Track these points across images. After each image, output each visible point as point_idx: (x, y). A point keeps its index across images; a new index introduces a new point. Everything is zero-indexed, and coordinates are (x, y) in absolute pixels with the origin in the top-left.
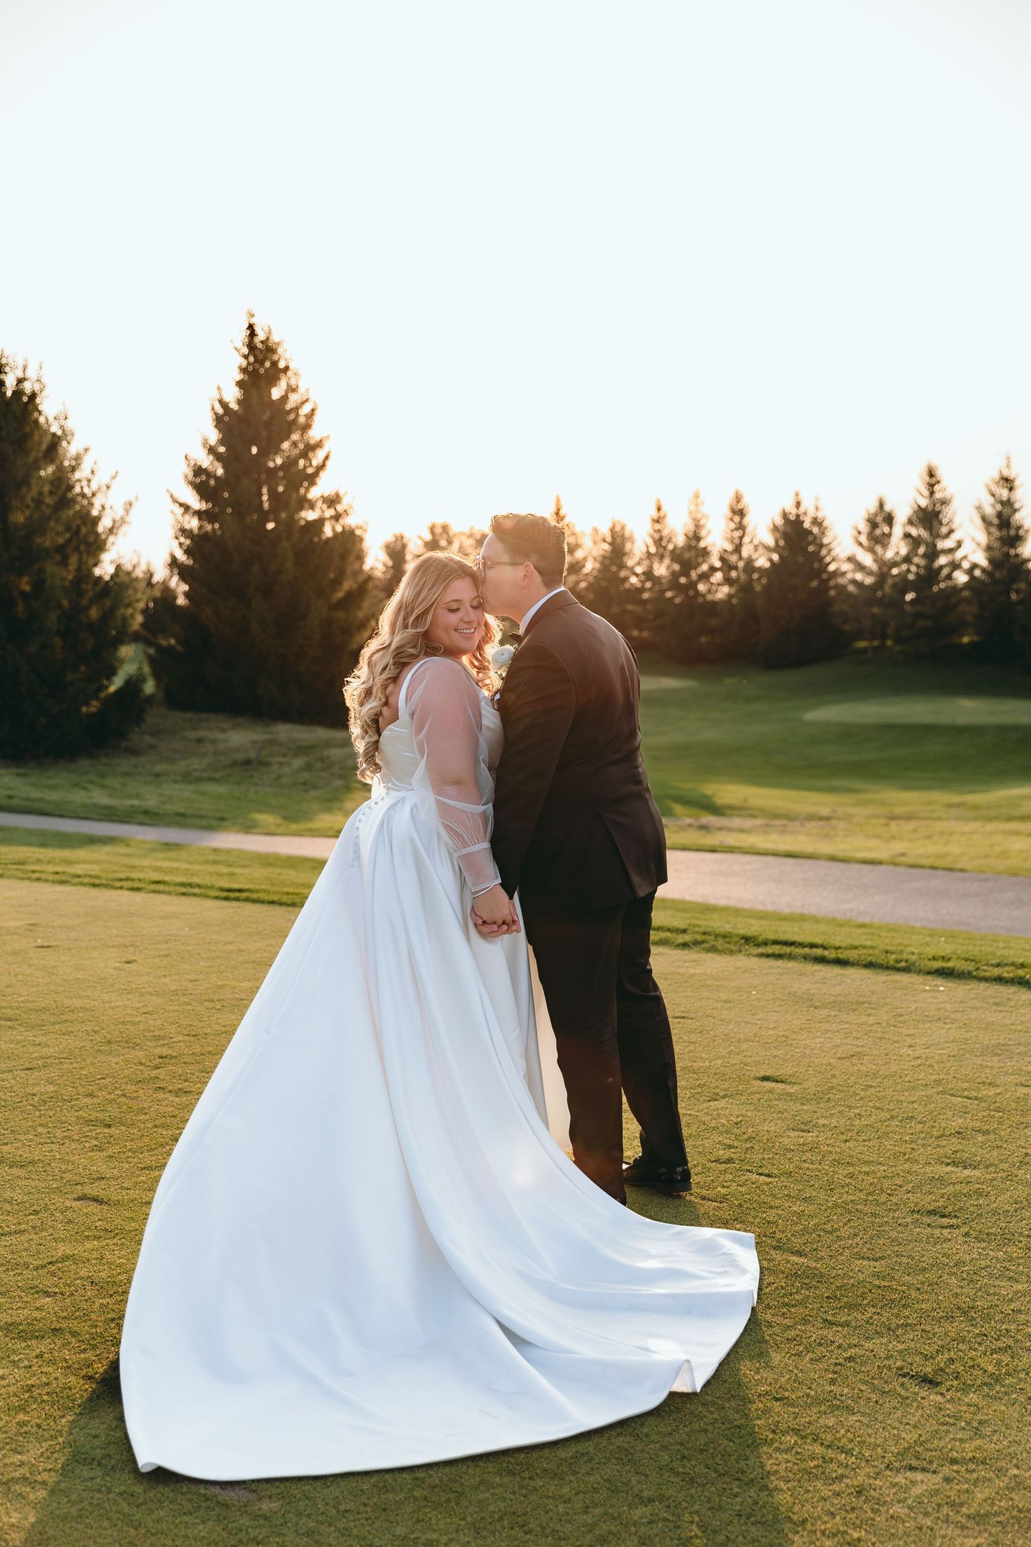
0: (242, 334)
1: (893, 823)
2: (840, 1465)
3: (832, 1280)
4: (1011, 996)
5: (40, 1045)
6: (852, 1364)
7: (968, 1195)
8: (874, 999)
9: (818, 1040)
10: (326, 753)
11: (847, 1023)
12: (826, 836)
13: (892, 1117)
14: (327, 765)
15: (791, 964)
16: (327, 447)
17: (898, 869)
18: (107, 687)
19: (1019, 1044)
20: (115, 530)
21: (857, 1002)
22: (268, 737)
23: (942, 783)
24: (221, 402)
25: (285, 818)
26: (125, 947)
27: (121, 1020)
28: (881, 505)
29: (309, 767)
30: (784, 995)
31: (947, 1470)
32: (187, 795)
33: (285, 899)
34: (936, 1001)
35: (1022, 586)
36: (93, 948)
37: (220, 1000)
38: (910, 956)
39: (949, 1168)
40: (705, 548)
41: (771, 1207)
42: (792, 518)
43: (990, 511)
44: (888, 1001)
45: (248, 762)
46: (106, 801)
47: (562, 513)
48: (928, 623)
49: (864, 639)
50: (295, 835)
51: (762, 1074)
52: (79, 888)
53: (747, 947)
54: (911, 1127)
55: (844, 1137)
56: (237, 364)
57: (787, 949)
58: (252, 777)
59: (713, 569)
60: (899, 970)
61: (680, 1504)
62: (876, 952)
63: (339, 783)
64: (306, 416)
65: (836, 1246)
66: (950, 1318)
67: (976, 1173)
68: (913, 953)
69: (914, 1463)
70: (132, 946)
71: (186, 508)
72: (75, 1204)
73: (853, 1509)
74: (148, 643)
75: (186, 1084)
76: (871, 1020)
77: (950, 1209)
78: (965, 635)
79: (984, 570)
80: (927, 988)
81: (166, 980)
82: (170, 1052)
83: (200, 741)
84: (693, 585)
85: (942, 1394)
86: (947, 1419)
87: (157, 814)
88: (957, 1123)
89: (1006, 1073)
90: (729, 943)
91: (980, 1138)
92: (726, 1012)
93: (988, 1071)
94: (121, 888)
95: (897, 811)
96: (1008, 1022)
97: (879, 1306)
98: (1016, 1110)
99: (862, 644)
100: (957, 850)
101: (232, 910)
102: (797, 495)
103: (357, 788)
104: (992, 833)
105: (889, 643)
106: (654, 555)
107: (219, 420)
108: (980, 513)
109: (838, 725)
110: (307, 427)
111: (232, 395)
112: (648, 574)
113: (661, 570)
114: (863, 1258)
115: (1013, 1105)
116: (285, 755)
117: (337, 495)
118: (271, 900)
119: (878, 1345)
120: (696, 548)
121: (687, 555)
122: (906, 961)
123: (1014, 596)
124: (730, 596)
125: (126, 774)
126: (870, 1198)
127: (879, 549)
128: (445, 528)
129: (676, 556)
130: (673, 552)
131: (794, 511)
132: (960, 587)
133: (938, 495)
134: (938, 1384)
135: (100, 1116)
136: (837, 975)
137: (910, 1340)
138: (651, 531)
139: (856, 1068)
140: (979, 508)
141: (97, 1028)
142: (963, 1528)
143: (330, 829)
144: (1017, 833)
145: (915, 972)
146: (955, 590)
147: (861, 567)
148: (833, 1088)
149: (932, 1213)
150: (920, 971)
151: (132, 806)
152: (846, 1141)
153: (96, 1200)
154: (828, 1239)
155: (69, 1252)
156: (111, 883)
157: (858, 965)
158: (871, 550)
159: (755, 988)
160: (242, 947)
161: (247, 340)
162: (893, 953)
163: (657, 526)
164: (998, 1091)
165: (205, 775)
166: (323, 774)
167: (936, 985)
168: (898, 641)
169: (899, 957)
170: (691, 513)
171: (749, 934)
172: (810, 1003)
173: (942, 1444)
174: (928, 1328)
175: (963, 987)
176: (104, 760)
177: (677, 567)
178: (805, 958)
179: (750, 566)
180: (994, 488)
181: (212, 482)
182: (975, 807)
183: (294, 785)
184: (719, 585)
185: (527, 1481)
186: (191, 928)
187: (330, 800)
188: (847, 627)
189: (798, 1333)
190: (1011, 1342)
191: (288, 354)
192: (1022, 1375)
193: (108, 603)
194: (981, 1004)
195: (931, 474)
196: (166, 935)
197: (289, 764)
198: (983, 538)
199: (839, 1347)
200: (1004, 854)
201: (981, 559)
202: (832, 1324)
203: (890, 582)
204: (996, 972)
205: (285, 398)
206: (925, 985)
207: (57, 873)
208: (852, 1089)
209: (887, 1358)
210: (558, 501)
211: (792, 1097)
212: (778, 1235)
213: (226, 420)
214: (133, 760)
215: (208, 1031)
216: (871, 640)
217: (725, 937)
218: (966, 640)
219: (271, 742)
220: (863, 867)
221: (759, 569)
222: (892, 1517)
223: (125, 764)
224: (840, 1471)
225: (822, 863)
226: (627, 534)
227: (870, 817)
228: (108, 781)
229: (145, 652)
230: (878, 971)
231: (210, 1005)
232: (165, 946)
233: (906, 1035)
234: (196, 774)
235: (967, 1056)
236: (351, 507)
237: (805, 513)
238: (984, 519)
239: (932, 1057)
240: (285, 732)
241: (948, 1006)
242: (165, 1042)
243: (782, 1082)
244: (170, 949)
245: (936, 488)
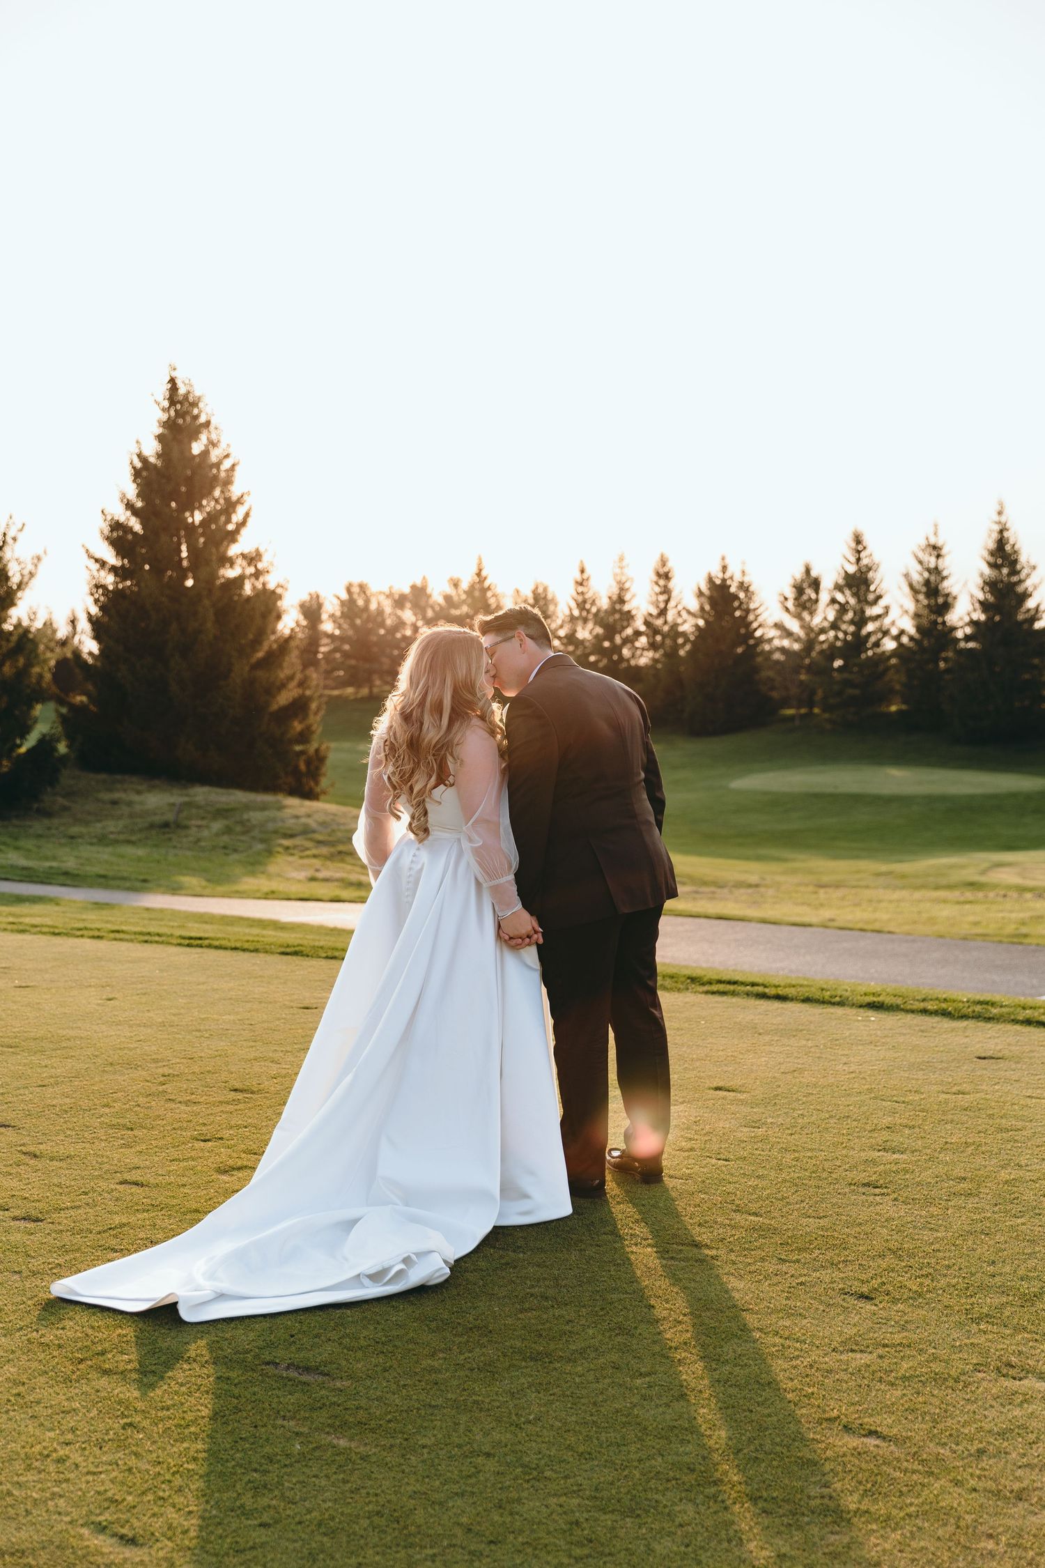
0: (162, 390)
1: (822, 891)
2: (796, 1349)
3: (784, 1232)
4: (935, 1025)
5: (46, 1066)
6: (803, 1287)
7: (897, 1172)
8: (812, 1027)
9: (763, 1059)
10: (245, 816)
11: (788, 1045)
12: (755, 903)
13: (831, 1117)
14: (247, 828)
15: (735, 1000)
16: (248, 501)
17: (828, 931)
18: (20, 746)
19: (942, 1062)
20: (23, 586)
21: (797, 1030)
22: (186, 799)
23: (871, 853)
24: (140, 456)
25: (208, 881)
26: (103, 987)
27: (118, 1046)
28: (808, 571)
29: (228, 831)
30: (730, 1024)
31: (880, 1351)
32: (106, 857)
33: (246, 946)
34: (868, 1029)
35: (950, 654)
36: (71, 987)
37: (206, 1030)
38: (844, 993)
39: (881, 1153)
40: (629, 612)
41: (730, 1183)
42: (718, 582)
43: (918, 577)
44: (824, 1028)
45: (166, 825)
46: (23, 862)
47: (484, 573)
48: (856, 692)
49: (790, 707)
50: (223, 896)
51: (715, 1085)
52: (40, 936)
53: (693, 986)
54: (847, 1124)
55: (790, 1132)
56: (157, 418)
57: (732, 988)
58: (170, 839)
59: (638, 634)
60: (834, 1004)
61: (671, 1375)
62: (813, 989)
63: (260, 847)
64: (227, 471)
65: (787, 1209)
66: (882, 1256)
67: (904, 1156)
68: (847, 991)
69: (854, 1347)
70: (108, 986)
71: (102, 564)
72: (118, 1187)
73: (807, 1376)
74: (61, 702)
75: (194, 1096)
76: (810, 1043)
77: (881, 1182)
78: (893, 704)
79: (911, 638)
80: (860, 1018)
81: (151, 1014)
82: (171, 1071)
83: (114, 803)
84: (617, 649)
85: (876, 1305)
86: (880, 1320)
87: (77, 875)
88: (887, 1120)
89: (930, 1084)
90: (676, 982)
91: (907, 1131)
92: (678, 1038)
93: (914, 1082)
94: (82, 936)
95: (825, 879)
96: (932, 1045)
97: (824, 1248)
98: (938, 1110)
99: (790, 712)
100: (885, 917)
101: (196, 956)
102: (723, 559)
103: (278, 852)
104: (920, 901)
105: (816, 710)
106: (577, 618)
107: (137, 474)
108: (908, 580)
109: (765, 793)
110: (228, 482)
111: (151, 449)
112: (571, 639)
113: (584, 633)
114: (809, 1217)
115: (936, 1107)
116: (203, 818)
117: (257, 550)
118: (233, 946)
119: (826, 1275)
120: (620, 611)
121: (611, 620)
122: (841, 997)
123: (942, 665)
124: (655, 661)
125: (39, 836)
126: (814, 1175)
127: (806, 615)
128: (362, 588)
129: (599, 619)
130: (596, 615)
131: (720, 575)
132: (888, 654)
133: (865, 561)
134: (872, 1299)
135: (121, 1121)
136: (777, 1009)
137: (849, 1271)
138: (574, 594)
139: (798, 1080)
140: (907, 576)
141: (96, 1053)
142: (893, 1385)
143: (258, 891)
144: (945, 901)
145: (848, 1005)
146: (884, 658)
147: (788, 634)
148: (778, 1095)
149: (864, 1185)
150: (853, 1005)
151: (51, 868)
152: (792, 1134)
153: (136, 1184)
154: (779, 1204)
155: (124, 1221)
156: (71, 932)
157: (797, 1000)
158: (799, 617)
159: (704, 1018)
160: (215, 986)
161: (168, 393)
162: (827, 990)
163: (580, 589)
164: (922, 1097)
165: (121, 837)
166: (243, 838)
167: (867, 1016)
168: (826, 708)
169: (834, 993)
170: (615, 575)
171: (694, 975)
172: (754, 1031)
173: (876, 1335)
174: (864, 1263)
175: (891, 1018)
176: (15, 822)
177: (599, 630)
178: (748, 994)
179: (674, 632)
180: (921, 555)
181: (130, 537)
182: (903, 876)
183: (214, 848)
184: (643, 649)
185: (547, 1364)
186: (161, 971)
187: (252, 864)
188: (775, 694)
189: (757, 1267)
190: (931, 1270)
191: (208, 409)
192: (940, 1292)
193: (21, 661)
194: (908, 1031)
195: (858, 541)
196: (139, 977)
197: (208, 827)
198: (911, 606)
199: (792, 1276)
200: (932, 921)
201: (909, 626)
202: (784, 1261)
203: (818, 648)
204: (922, 1005)
205: (205, 453)
206: (858, 1016)
207: (13, 923)
208: (796, 1096)
209: (832, 1283)
210: (480, 559)
211: (743, 1102)
212: (737, 1202)
213: (145, 474)
214: (46, 822)
215: (203, 1055)
216: (798, 708)
217: (672, 977)
218: (893, 708)
219: (189, 805)
220: (794, 928)
221: (684, 634)
222: (838, 1380)
223: (38, 826)
224: (796, 1353)
225: (753, 925)
226: (550, 596)
227: (800, 884)
228: (21, 843)
229: (57, 711)
230: (814, 1005)
231: (198, 1034)
232: (140, 986)
233: (842, 1055)
234: (112, 836)
235: (896, 1071)
236: (272, 564)
237: (731, 578)
238: (911, 586)
239: (865, 1072)
240: (202, 794)
241: (879, 1032)
242: (164, 1063)
243: (734, 1091)
244: (147, 989)
245: (862, 555)
